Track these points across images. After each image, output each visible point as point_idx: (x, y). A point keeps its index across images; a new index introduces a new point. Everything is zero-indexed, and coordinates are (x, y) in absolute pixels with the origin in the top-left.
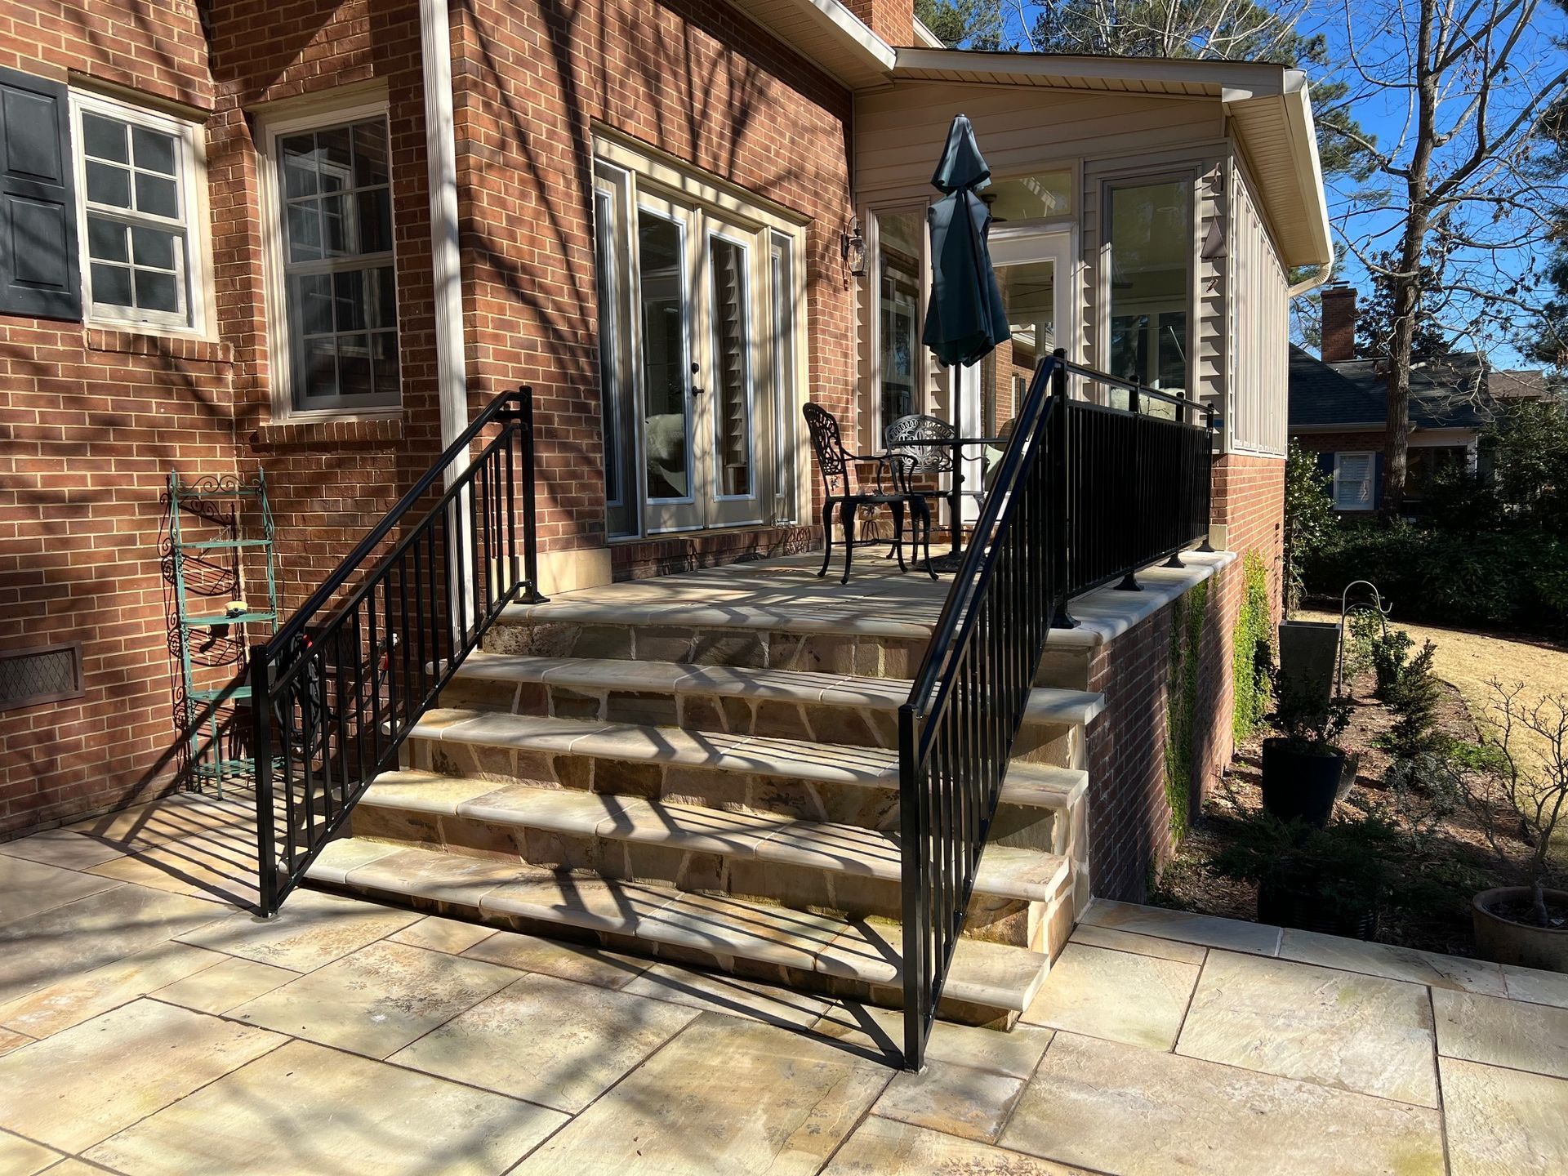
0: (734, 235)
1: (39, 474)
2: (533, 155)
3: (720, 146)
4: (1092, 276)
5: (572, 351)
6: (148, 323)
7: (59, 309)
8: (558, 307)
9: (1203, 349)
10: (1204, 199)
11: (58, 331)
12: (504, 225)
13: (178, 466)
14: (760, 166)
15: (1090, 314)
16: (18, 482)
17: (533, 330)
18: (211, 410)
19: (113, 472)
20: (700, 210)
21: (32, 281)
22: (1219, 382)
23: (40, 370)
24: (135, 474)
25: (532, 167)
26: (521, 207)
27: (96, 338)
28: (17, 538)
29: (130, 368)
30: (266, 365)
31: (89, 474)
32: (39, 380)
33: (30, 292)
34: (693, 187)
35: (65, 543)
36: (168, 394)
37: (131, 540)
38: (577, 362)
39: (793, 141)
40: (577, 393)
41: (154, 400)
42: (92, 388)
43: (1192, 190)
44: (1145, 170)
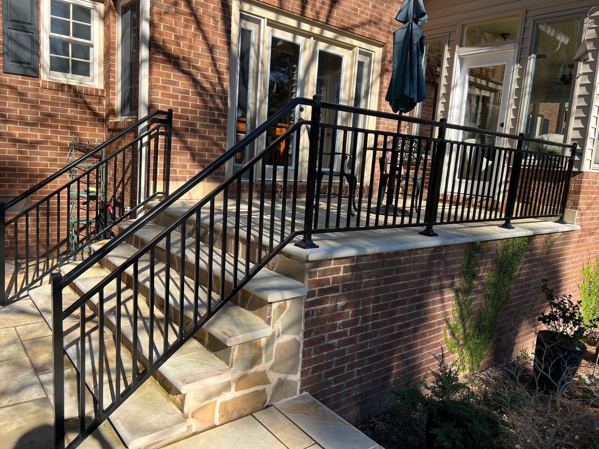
0: (335, 50)
1: (18, 132)
2: (195, 9)
3: (321, 8)
4: (522, 73)
5: (212, 96)
6: (73, 80)
7: (29, 72)
8: (204, 76)
9: (577, 112)
10: (589, 28)
11: (29, 81)
12: (173, 39)
13: (77, 134)
14: (349, 18)
15: (519, 92)
16: (9, 134)
17: (187, 86)
18: (95, 114)
19: (49, 134)
20: (312, 38)
21: (19, 62)
22: (584, 132)
23: (21, 94)
24: (59, 136)
25: (193, 13)
26: (184, 32)
27: (45, 83)
28: (7, 155)
29: (60, 96)
30: (115, 98)
31: (39, 134)
32: (20, 98)
33: (17, 65)
34: (305, 27)
35: (27, 158)
36: (76, 107)
37: (56, 160)
38: (215, 102)
39: (374, 7)
40: (213, 115)
41: (69, 109)
42: (42, 102)
43: (582, 24)
44: (560, 13)
